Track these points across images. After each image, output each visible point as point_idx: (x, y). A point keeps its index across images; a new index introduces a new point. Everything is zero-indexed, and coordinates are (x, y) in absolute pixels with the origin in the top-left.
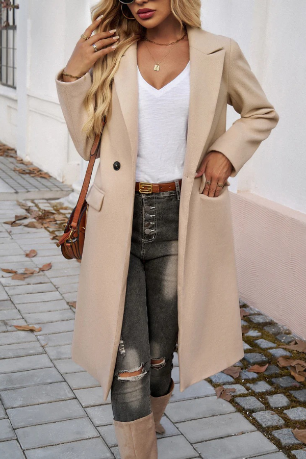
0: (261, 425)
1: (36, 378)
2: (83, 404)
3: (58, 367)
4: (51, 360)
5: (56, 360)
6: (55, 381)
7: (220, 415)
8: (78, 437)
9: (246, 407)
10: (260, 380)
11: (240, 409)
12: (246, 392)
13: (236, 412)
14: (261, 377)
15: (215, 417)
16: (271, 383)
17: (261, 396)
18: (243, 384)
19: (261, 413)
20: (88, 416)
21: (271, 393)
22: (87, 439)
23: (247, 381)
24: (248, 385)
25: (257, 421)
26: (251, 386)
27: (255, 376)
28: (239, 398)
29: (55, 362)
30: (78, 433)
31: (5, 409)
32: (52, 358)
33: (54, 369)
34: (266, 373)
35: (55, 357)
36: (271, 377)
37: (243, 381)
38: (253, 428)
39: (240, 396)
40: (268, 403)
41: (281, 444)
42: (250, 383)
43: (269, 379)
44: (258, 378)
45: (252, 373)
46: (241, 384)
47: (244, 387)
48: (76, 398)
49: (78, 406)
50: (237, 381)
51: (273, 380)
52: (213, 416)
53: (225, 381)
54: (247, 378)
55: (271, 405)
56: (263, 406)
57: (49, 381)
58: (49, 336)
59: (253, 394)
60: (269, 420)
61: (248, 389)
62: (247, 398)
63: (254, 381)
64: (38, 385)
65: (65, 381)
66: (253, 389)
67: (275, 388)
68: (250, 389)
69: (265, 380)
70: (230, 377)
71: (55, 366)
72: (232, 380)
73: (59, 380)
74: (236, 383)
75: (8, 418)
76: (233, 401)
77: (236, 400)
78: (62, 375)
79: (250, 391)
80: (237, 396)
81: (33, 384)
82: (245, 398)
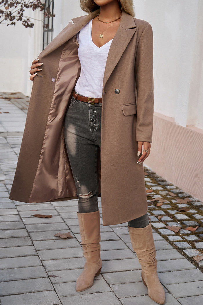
0: (188, 256)
1: (51, 227)
2: (79, 241)
3: (67, 223)
4: (63, 219)
5: (66, 219)
7: (163, 250)
8: (75, 256)
9: (180, 247)
10: (192, 235)
11: (176, 248)
12: (182, 240)
13: (173, 249)
14: (193, 233)
15: (159, 251)
16: (198, 236)
17: (192, 243)
18: (181, 236)
19: (189, 250)
21: (197, 241)
22: (80, 257)
23: (183, 234)
24: (184, 236)
25: (186, 254)
26: (186, 237)
27: (189, 232)
28: (176, 242)
29: (65, 220)
30: (74, 254)
32: (64, 218)
33: (64, 224)
34: (196, 231)
35: (66, 218)
36: (200, 233)
37: (181, 234)
38: (183, 257)
39: (177, 241)
40: (195, 246)
41: (199, 265)
42: (185, 236)
43: (197, 234)
44: (191, 234)
45: (187, 231)
46: (179, 236)
50: (177, 234)
51: (200, 235)
52: (159, 250)
53: (169, 234)
54: (184, 233)
55: (197, 247)
56: (191, 247)
58: (64, 207)
59: (186, 241)
60: (193, 254)
61: (183, 238)
62: (182, 242)
63: (188, 235)
64: (53, 230)
65: (70, 229)
66: (186, 239)
67: (201, 239)
68: (185, 239)
69: (196, 235)
70: (173, 232)
71: (65, 222)
72: (174, 233)
73: (66, 229)
74: (176, 235)
75: (33, 245)
76: (173, 244)
77: (175, 243)
78: (68, 227)
79: (185, 240)
80: (175, 241)
81: (50, 230)
82: (180, 243)
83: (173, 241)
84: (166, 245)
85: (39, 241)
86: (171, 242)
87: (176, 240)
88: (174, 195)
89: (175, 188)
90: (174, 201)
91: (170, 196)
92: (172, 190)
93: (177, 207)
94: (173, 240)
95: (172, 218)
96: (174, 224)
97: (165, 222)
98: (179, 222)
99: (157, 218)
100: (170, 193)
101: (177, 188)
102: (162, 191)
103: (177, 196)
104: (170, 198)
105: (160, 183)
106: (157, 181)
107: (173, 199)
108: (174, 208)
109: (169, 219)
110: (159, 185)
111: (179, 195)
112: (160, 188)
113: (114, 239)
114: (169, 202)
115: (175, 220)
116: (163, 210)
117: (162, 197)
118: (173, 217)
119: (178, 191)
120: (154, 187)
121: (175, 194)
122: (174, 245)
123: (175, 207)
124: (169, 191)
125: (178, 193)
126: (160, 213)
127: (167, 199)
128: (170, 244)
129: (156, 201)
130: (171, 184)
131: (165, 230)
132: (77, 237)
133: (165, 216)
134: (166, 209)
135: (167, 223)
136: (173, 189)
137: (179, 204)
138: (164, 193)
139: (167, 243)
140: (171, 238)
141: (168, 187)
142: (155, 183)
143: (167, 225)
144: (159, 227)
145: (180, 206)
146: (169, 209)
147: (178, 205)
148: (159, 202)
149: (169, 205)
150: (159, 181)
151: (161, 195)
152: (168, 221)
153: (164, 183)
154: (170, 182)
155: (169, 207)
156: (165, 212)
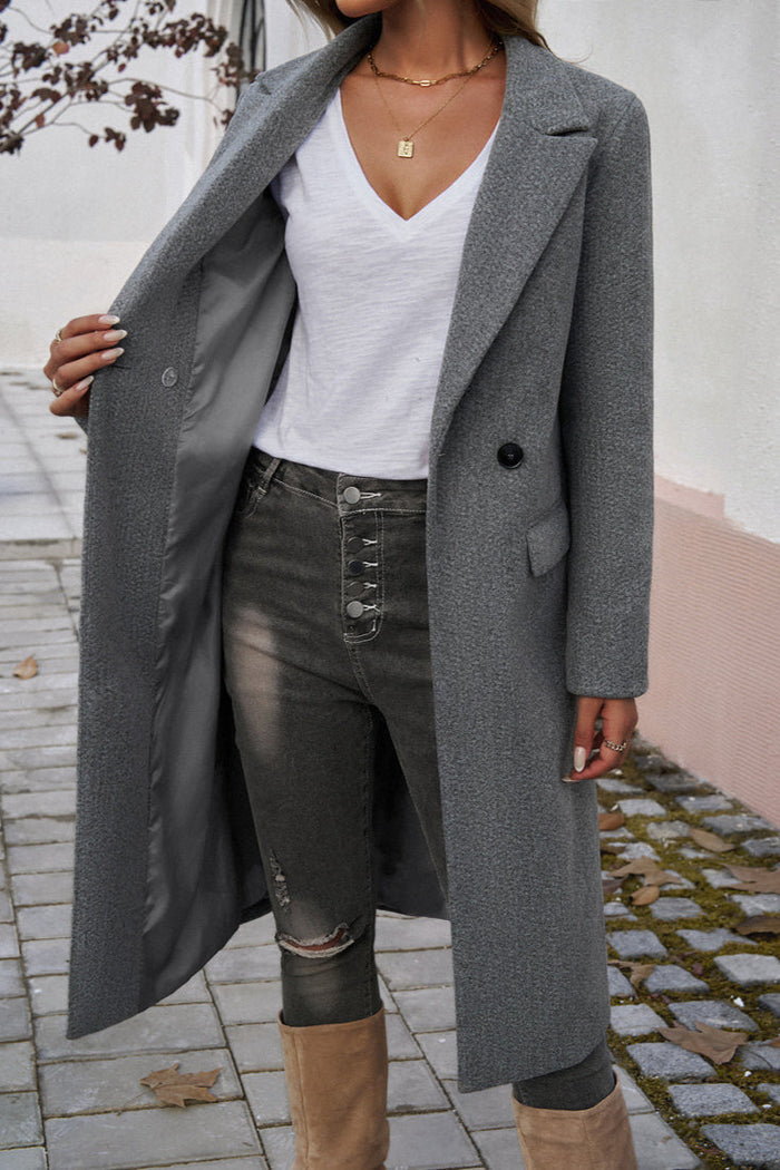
1: (147, 1032)
3: (222, 1006)
4: (208, 985)
5: (224, 983)
6: (197, 1046)
9: (737, 1155)
12: (752, 1108)
18: (747, 1086)
20: (264, 1154)
23: (760, 1074)
24: (763, 1087)
26: (776, 1092)
28: (718, 1126)
29: (218, 990)
31: (44, 1119)
32: (213, 978)
33: (207, 1008)
35: (224, 977)
37: (748, 1073)
39: (724, 1120)
42: (773, 1083)
46: (736, 1084)
47: (748, 1093)
48: (244, 1098)
49: (244, 1121)
50: (726, 1073)
53: (679, 1071)
54: (764, 1065)
57: (183, 1044)
59: (778, 1115)
61: (758, 1100)
62: (750, 1127)
64: (149, 1053)
65: (228, 1047)
68: (769, 1101)
70: (700, 1060)
71: (214, 1002)
72: (706, 1069)
73: (211, 1044)
74: (720, 1080)
75: (44, 1145)
76: (696, 1134)
77: (708, 1131)
78: (223, 1028)
79: (766, 1106)
80: (711, 1120)
81: (136, 1047)
82: (739, 1127)
83: (698, 1120)
84: (660, 1144)
85: (77, 1114)
86: (687, 1119)
87: (719, 1112)
88: (718, 845)
89: (729, 806)
90: (715, 878)
91: (698, 848)
92: (708, 820)
93: (733, 911)
94: (698, 1114)
95: (699, 977)
96: (711, 1016)
97: (661, 1000)
98: (739, 1002)
99: (628, 977)
100: (700, 836)
101: (737, 807)
102: (658, 821)
103: (737, 850)
104: (696, 861)
105: (656, 780)
106: (642, 773)
107: (711, 865)
108: (713, 916)
109: (680, 979)
110: (650, 789)
111: (747, 844)
112: (651, 807)
113: (417, 1102)
114: (688, 885)
115: (718, 987)
116: (655, 926)
117: (658, 853)
118: (705, 966)
119: (741, 823)
120: (629, 802)
121: (725, 837)
122: (706, 1140)
123: (720, 911)
124: (694, 822)
125: (744, 835)
126: (641, 949)
127: (684, 867)
128: (682, 1136)
129: (632, 876)
130: (707, 785)
131: (656, 1048)
132: (250, 1095)
133: (663, 961)
134: (671, 923)
135: (673, 1007)
136: (719, 812)
137: (746, 893)
138: (666, 833)
139: (666, 1131)
140: (690, 1100)
141: (690, 803)
142: (632, 782)
143: (670, 1018)
144: (635, 1032)
145: (751, 905)
146: (687, 924)
147: (737, 898)
148: (646, 881)
149: (689, 903)
150: (651, 771)
151: (654, 843)
152: (674, 996)
153: (671, 783)
154: (702, 778)
155: (691, 909)
156: (666, 940)
